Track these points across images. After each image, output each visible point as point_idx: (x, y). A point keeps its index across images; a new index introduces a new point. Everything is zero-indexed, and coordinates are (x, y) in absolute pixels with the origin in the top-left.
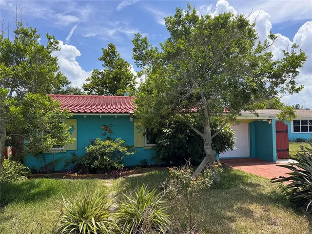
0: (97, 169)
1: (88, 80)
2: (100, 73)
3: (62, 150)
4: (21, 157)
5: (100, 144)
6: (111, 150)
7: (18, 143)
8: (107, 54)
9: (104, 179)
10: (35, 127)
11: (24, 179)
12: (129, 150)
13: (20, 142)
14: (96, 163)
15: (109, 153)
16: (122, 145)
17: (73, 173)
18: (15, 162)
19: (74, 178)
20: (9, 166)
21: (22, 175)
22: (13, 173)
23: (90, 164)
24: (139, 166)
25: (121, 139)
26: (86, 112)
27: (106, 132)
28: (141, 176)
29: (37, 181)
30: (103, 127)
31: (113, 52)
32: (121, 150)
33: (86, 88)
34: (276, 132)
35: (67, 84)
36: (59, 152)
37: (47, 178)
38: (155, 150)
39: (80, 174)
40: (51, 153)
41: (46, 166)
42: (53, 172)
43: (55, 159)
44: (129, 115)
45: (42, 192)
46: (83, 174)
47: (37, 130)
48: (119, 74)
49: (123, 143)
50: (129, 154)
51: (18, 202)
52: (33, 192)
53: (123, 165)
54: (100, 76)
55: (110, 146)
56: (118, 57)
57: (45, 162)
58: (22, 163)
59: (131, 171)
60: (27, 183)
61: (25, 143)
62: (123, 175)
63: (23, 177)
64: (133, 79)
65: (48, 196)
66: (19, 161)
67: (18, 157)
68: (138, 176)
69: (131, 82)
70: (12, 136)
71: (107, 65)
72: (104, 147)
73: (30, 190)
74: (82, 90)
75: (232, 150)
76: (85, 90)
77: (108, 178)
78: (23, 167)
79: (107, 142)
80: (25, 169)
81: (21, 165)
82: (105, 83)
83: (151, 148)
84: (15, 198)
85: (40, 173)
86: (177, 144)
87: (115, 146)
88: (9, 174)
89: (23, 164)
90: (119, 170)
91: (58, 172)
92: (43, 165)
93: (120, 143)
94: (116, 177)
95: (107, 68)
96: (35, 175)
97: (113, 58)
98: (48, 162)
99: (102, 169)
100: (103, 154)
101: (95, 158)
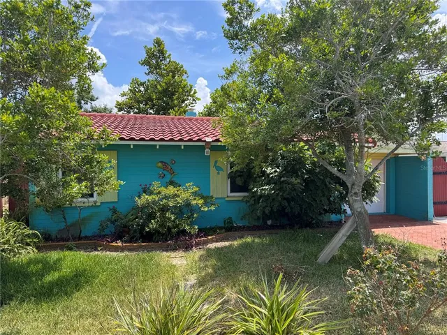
0: (154, 234)
1: (123, 95)
2: (142, 84)
3: (95, 202)
4: (24, 214)
5: (159, 193)
6: (178, 203)
7: (20, 190)
8: (151, 55)
9: (167, 251)
10: (49, 161)
11: (31, 252)
12: (206, 204)
13: (23, 188)
14: (153, 224)
15: (175, 207)
16: (195, 194)
17: (115, 240)
18: (14, 224)
19: (116, 249)
20: (4, 229)
21: (28, 244)
22: (12, 242)
23: (143, 226)
24: (221, 228)
25: (193, 185)
26: (132, 139)
27: (165, 172)
28: (231, 246)
29: (54, 255)
30: (160, 164)
31: (162, 52)
32: (194, 202)
33: (120, 107)
34: (434, 174)
35: (92, 100)
36: (90, 204)
37: (70, 249)
38: (247, 202)
39: (126, 242)
40: (76, 207)
41: (68, 228)
42: (80, 238)
43: (82, 216)
44: (203, 144)
45: (66, 280)
46: (130, 242)
47: (54, 166)
48: (172, 86)
49: (196, 192)
50: (206, 209)
51: (22, 301)
52: (49, 278)
53: (196, 227)
54: (142, 89)
55: (176, 196)
56: (168, 60)
57: (66, 222)
58: (27, 224)
59: (209, 237)
60: (36, 262)
61: (31, 189)
62: (197, 244)
63: (28, 248)
64: (192, 93)
65: (78, 287)
66: (22, 221)
67: (19, 214)
68: (226, 247)
69: (189, 98)
70: (8, 177)
71: (152, 73)
72: (166, 197)
73: (43, 276)
74: (115, 111)
75: (372, 202)
76: (119, 111)
77: (175, 249)
78: (28, 231)
79: (171, 190)
80: (32, 233)
81: (25, 228)
82: (150, 99)
83: (241, 199)
84: (17, 292)
85: (58, 240)
86: (287, 192)
87: (184, 195)
88: (5, 244)
89: (28, 226)
90: (191, 236)
91: (86, 238)
92: (62, 226)
93: (191, 191)
94: (187, 248)
95: (152, 77)
96: (50, 243)
97: (162, 60)
98: (70, 221)
99: (163, 235)
100: (164, 209)
101: (151, 216)
